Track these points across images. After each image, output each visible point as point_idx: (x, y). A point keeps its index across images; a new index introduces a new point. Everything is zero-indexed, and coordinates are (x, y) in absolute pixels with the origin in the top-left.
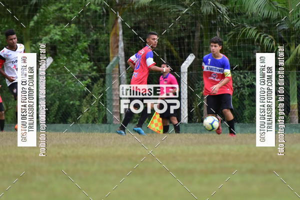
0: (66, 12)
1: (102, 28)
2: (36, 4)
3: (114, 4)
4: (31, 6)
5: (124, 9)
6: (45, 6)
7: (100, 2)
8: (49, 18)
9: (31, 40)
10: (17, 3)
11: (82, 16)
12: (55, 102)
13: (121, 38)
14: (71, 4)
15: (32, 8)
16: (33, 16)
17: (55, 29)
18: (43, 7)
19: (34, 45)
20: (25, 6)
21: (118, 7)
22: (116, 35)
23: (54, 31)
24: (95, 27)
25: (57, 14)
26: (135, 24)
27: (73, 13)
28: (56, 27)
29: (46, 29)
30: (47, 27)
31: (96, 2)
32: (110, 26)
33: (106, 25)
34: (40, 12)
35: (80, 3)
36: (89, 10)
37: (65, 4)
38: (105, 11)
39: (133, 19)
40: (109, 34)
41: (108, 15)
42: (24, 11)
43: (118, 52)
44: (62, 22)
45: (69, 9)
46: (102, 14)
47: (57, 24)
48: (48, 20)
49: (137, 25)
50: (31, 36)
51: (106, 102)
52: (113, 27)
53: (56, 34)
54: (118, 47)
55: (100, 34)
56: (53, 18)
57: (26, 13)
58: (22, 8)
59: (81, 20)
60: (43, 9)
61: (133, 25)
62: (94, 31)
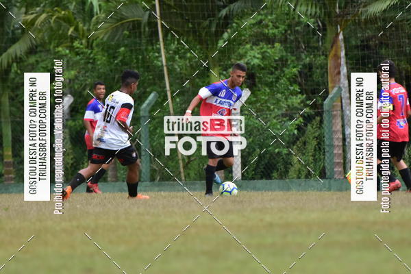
0: (267, 26)
1: (317, 48)
2: (226, 17)
3: (333, 15)
4: (220, 19)
5: (346, 21)
6: (238, 19)
7: (313, 14)
8: (244, 35)
9: (220, 66)
10: (201, 16)
11: (289, 32)
12: (255, 150)
13: (343, 61)
14: (274, 16)
15: (221, 21)
16: (223, 32)
17: (252, 49)
18: (236, 21)
19: (225, 73)
20: (212, 19)
21: (339, 19)
22: (337, 57)
23: (251, 53)
24: (308, 46)
25: (255, 30)
26: (362, 41)
27: (277, 28)
28: (254, 47)
29: (241, 51)
30: (242, 47)
31: (309, 13)
32: (328, 45)
33: (322, 43)
34: (232, 27)
35: (287, 14)
36: (299, 23)
37: (266, 15)
38: (320, 24)
39: (359, 35)
40: (326, 56)
41: (324, 30)
42: (210, 26)
43: (340, 80)
44: (261, 41)
45: (272, 22)
46: (317, 28)
47: (255, 44)
48: (243, 38)
49: (365, 43)
50: (220, 60)
51: (324, 149)
52: (332, 47)
53: (254, 57)
54: (339, 73)
55: (315, 56)
56: (250, 36)
57: (213, 29)
58: (207, 22)
59: (288, 36)
60: (236, 23)
61: (359, 43)
62: (305, 52)
